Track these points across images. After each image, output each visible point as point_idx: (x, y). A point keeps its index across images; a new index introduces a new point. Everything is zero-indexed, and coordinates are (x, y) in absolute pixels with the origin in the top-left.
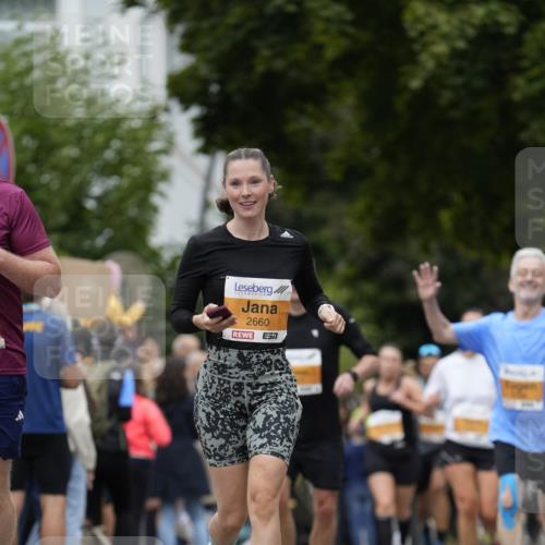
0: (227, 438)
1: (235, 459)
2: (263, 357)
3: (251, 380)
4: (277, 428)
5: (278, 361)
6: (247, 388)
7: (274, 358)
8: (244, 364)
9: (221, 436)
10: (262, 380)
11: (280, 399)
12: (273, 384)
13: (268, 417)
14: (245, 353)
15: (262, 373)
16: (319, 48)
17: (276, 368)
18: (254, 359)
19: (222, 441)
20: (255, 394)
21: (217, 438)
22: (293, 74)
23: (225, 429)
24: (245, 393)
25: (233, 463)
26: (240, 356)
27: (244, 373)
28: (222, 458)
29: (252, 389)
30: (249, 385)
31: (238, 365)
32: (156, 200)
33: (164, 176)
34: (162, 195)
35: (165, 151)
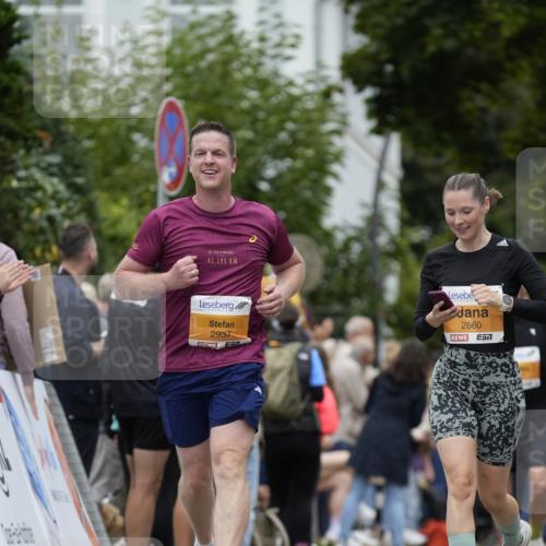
0: (455, 413)
1: (460, 430)
2: (488, 360)
3: (477, 379)
6: (472, 385)
7: (500, 361)
9: (450, 411)
14: (472, 353)
15: (488, 374)
16: (496, 26)
17: (502, 371)
18: (480, 361)
19: (450, 415)
20: (479, 393)
21: (446, 413)
24: (470, 389)
25: (458, 434)
26: (467, 356)
27: (470, 371)
29: (478, 387)
30: (475, 382)
31: (465, 363)
32: (330, 182)
33: (338, 157)
34: (336, 176)
35: (338, 133)
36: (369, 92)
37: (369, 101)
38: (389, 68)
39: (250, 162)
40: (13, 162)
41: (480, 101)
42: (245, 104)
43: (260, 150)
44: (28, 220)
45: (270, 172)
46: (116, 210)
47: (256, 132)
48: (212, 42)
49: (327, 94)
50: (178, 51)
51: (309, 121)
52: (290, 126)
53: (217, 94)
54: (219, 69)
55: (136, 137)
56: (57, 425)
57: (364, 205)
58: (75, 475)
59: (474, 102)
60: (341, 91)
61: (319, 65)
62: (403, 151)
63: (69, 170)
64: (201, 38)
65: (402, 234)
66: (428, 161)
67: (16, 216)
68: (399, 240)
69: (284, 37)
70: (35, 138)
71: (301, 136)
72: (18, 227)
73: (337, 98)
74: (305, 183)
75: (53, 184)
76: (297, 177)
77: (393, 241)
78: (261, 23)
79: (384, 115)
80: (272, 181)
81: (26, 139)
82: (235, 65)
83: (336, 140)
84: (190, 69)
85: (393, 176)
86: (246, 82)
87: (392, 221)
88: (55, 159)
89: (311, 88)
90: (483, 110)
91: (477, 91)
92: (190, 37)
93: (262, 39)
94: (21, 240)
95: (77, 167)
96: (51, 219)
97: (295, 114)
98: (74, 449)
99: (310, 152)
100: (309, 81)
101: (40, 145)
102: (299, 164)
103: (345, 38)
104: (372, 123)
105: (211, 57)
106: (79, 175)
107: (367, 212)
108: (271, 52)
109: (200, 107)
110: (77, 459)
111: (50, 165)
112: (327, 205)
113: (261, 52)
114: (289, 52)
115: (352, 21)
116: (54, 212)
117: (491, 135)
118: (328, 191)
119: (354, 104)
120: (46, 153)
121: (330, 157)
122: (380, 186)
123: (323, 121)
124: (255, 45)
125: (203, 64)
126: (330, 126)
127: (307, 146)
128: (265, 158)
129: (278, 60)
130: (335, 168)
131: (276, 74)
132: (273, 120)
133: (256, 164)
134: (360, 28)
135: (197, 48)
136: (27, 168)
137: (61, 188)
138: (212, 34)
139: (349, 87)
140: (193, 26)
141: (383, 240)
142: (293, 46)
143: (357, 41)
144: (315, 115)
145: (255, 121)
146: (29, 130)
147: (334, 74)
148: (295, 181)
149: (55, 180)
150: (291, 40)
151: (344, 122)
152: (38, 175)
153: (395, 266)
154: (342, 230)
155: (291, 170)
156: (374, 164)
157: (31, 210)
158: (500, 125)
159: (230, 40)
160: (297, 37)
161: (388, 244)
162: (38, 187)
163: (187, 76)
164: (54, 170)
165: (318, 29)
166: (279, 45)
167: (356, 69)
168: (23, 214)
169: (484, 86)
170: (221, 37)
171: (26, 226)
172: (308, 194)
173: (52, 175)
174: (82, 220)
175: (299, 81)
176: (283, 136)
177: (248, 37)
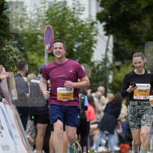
0: (135, 122)
1: (137, 128)
3: (141, 108)
4: (149, 119)
5: (148, 103)
7: (147, 103)
8: (139, 104)
9: (134, 122)
10: (144, 108)
11: (149, 112)
12: (147, 109)
13: (146, 117)
15: (144, 106)
16: (140, 5)
17: (148, 105)
18: (142, 103)
19: (134, 123)
21: (133, 122)
22: (133, 12)
23: (135, 120)
24: (140, 111)
26: (138, 102)
27: (139, 107)
28: (134, 127)
29: (142, 110)
30: (141, 109)
31: (138, 105)
32: (93, 49)
33: (96, 42)
34: (95, 47)
35: (95, 35)
36: (104, 23)
37: (104, 26)
38: (110, 17)
39: (71, 43)
40: (4, 43)
41: (136, 26)
42: (69, 27)
43: (73, 40)
44: (8, 59)
45: (76, 46)
46: (33, 57)
47: (72, 35)
48: (60, 10)
49: (92, 24)
50: (50, 12)
51: (87, 32)
52: (82, 33)
53: (61, 24)
54: (62, 17)
55: (39, 36)
56: (16, 117)
57: (103, 55)
58: (22, 131)
59: (133, 26)
60: (96, 23)
61: (90, 16)
62: (114, 40)
63: (20, 45)
64: (57, 8)
65: (113, 63)
66: (121, 43)
67: (5, 58)
68: (112, 65)
69: (80, 8)
70: (10, 36)
71: (85, 36)
72: (6, 61)
73: (95, 25)
74: (86, 49)
75: (15, 49)
76: (84, 47)
77: (111, 65)
78: (74, 4)
79: (108, 30)
80: (77, 49)
81: (8, 37)
82: (66, 16)
83: (95, 37)
84: (54, 17)
85: (111, 47)
86: (70, 21)
87: (111, 59)
88: (16, 42)
89: (88, 22)
90: (136, 29)
91: (135, 23)
92: (54, 8)
93: (74, 9)
94: (6, 65)
95: (22, 44)
96: (15, 59)
97: (83, 30)
98: (21, 124)
99: (88, 41)
100: (87, 20)
101: (12, 38)
102: (84, 44)
103: (97, 8)
104: (105, 32)
105: (60, 14)
106: (23, 47)
107: (104, 57)
108: (77, 12)
109: (56, 28)
110: (22, 126)
111: (15, 44)
112: (92, 55)
113: (74, 12)
114: (81, 12)
115: (99, 4)
116: (16, 57)
117: (139, 36)
118: (93, 51)
119: (100, 27)
120: (13, 41)
121: (93, 42)
122: (107, 50)
123: (91, 32)
124: (72, 10)
125: (57, 16)
126: (93, 33)
127: (87, 39)
128: (75, 42)
129: (78, 15)
130: (95, 45)
131: (78, 18)
132: (77, 31)
133: (72, 43)
134: (102, 6)
135: (56, 11)
136: (8, 45)
137: (18, 50)
138: (60, 7)
139: (98, 22)
140: (55, 5)
141: (108, 65)
142: (83, 11)
143: (101, 9)
144: (89, 30)
145: (72, 31)
146: (8, 34)
147: (94, 18)
148: (83, 49)
149: (16, 48)
150: (82, 9)
151: (97, 32)
152: (11, 47)
153: (112, 72)
154: (97, 62)
155: (82, 45)
156: (106, 44)
157: (9, 56)
158: (141, 33)
159: (65, 9)
160: (84, 8)
161: (109, 66)
162: (11, 50)
163: (53, 19)
164: (16, 45)
165: (90, 6)
166: (79, 10)
167: (100, 17)
168: (7, 58)
169: (136, 22)
170: (62, 8)
171: (8, 61)
172: (87, 52)
173: (15, 47)
174: (23, 59)
175: (85, 20)
176: (80, 36)
177: (70, 8)
